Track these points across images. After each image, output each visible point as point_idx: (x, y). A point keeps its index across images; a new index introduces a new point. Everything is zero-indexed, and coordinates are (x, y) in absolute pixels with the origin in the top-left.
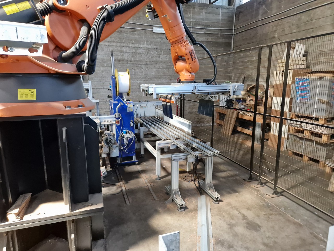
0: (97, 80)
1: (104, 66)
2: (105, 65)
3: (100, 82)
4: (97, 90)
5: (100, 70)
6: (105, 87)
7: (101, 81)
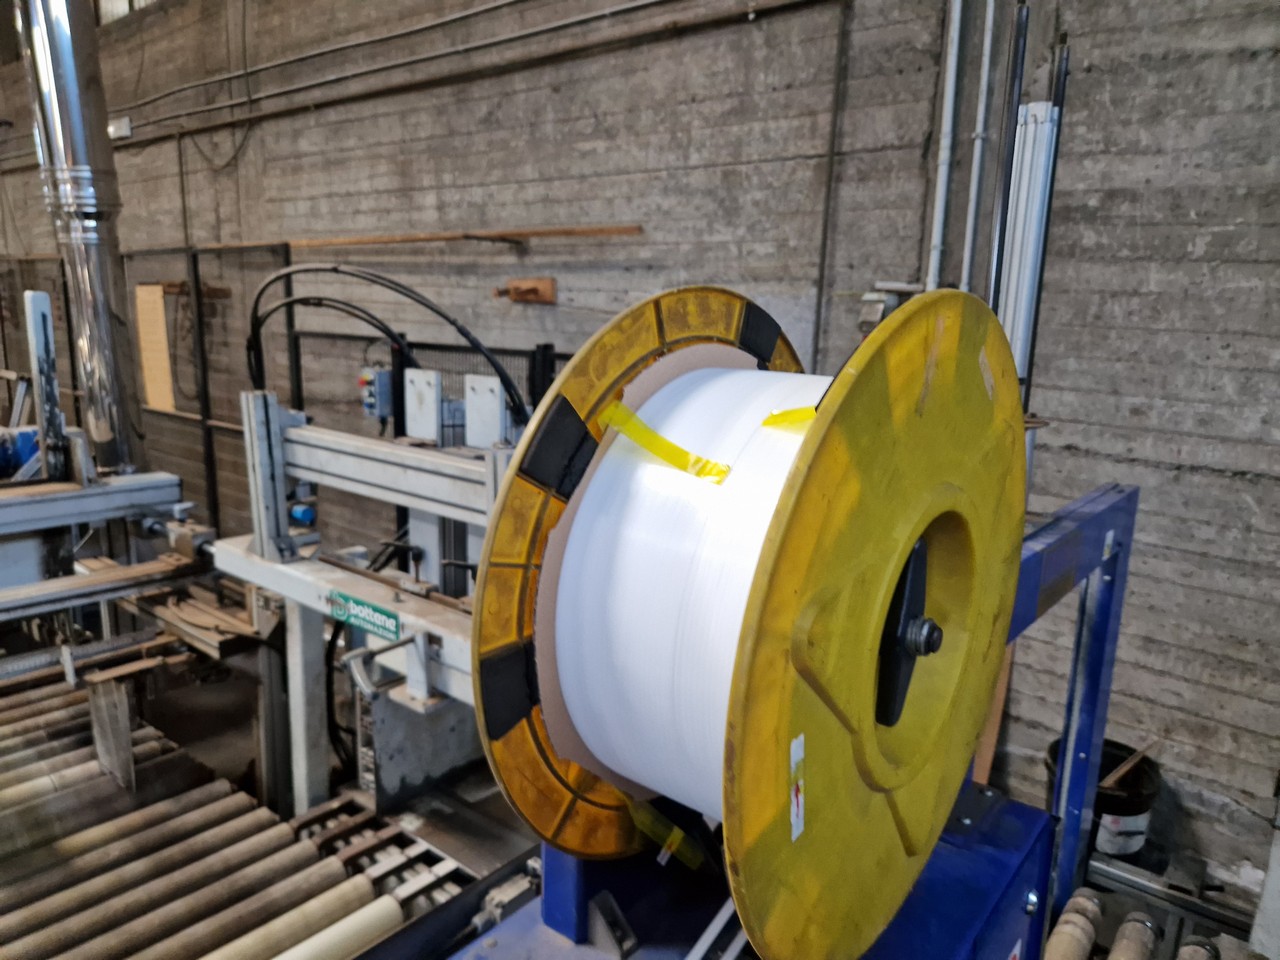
0: (1085, 383)
1: (1181, 258)
2: (1199, 247)
3: (1112, 400)
4: (1070, 463)
5: (1135, 293)
6: (1146, 448)
7: (1115, 392)
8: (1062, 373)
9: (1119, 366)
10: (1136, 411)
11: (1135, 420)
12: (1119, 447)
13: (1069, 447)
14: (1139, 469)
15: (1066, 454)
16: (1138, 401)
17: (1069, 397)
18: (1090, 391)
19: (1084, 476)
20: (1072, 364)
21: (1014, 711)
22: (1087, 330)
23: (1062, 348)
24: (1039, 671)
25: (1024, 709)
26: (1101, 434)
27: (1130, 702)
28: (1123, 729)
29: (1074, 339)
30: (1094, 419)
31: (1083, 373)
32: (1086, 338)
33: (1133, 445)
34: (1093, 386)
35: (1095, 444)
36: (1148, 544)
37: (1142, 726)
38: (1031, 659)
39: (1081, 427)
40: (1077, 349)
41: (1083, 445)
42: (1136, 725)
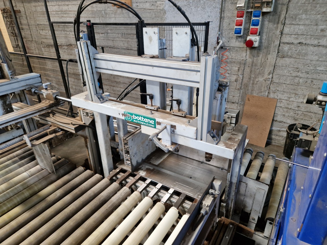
8: (300, 19)
9: (319, 16)
10: (322, 30)
11: (321, 34)
12: (316, 42)
13: (300, 43)
14: (321, 48)
15: (299, 45)
16: (323, 27)
17: (302, 27)
18: (309, 25)
19: (304, 52)
20: (304, 16)
21: (275, 119)
22: (310, 5)
23: (301, 11)
24: (284, 108)
25: (278, 118)
26: (311, 38)
27: (309, 114)
28: (306, 121)
29: (305, 8)
30: (309, 34)
31: (307, 19)
32: (309, 8)
33: (320, 41)
34: (310, 23)
35: (308, 42)
36: (320, 70)
37: (312, 120)
38: (282, 105)
39: (304, 36)
40: (306, 11)
41: (304, 42)
42: (310, 120)
